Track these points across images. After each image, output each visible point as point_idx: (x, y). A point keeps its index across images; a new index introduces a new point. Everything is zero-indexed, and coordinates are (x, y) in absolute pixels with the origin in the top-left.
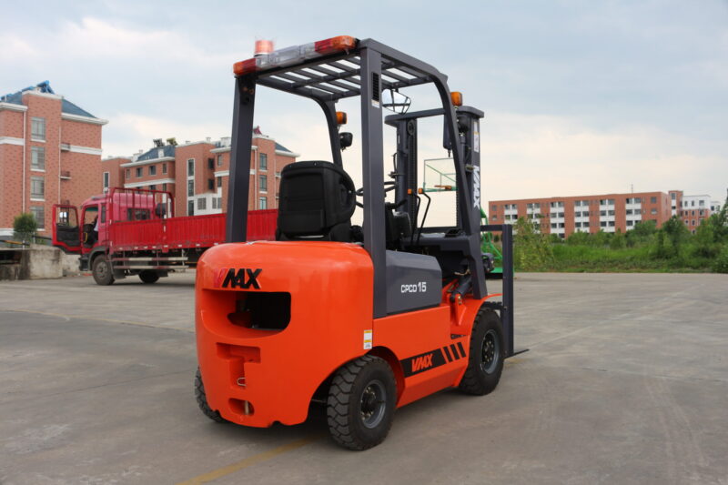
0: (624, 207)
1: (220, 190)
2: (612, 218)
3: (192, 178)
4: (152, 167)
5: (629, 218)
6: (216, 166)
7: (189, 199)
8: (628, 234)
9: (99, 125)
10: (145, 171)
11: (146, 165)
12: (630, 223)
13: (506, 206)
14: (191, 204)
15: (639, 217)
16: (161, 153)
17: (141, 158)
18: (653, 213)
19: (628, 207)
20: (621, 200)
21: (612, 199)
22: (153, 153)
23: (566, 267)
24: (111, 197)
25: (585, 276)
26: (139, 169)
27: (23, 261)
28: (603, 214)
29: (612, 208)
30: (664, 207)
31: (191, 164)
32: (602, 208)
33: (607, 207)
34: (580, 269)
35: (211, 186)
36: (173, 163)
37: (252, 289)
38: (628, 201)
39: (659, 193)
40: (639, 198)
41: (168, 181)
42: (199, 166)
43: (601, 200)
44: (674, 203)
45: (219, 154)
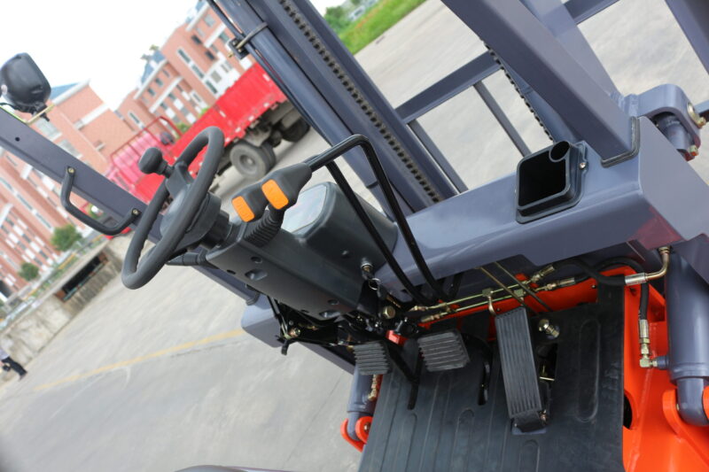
1: (220, 55)
3: (192, 63)
4: (157, 80)
6: (201, 38)
7: (203, 81)
9: (87, 87)
10: (155, 87)
11: (150, 83)
14: (209, 84)
16: (153, 64)
17: (143, 80)
22: (148, 69)
24: (115, 166)
26: (149, 90)
27: (109, 257)
31: (181, 53)
35: (211, 57)
36: (168, 64)
41: (177, 81)
42: (189, 49)
45: (196, 27)
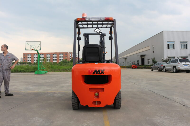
0: (59, 56)
2: (56, 59)
5: (60, 58)
8: (60, 63)
12: (60, 60)
13: (28, 55)
15: (62, 58)
18: (66, 57)
19: (60, 56)
20: (58, 54)
21: (56, 54)
23: (56, 71)
25: (61, 73)
28: (54, 57)
29: (56, 56)
30: (68, 56)
32: (54, 56)
33: (55, 56)
34: (60, 71)
37: (102, 74)
38: (60, 54)
39: (67, 53)
40: (63, 53)
43: (53, 54)
44: (71, 55)
